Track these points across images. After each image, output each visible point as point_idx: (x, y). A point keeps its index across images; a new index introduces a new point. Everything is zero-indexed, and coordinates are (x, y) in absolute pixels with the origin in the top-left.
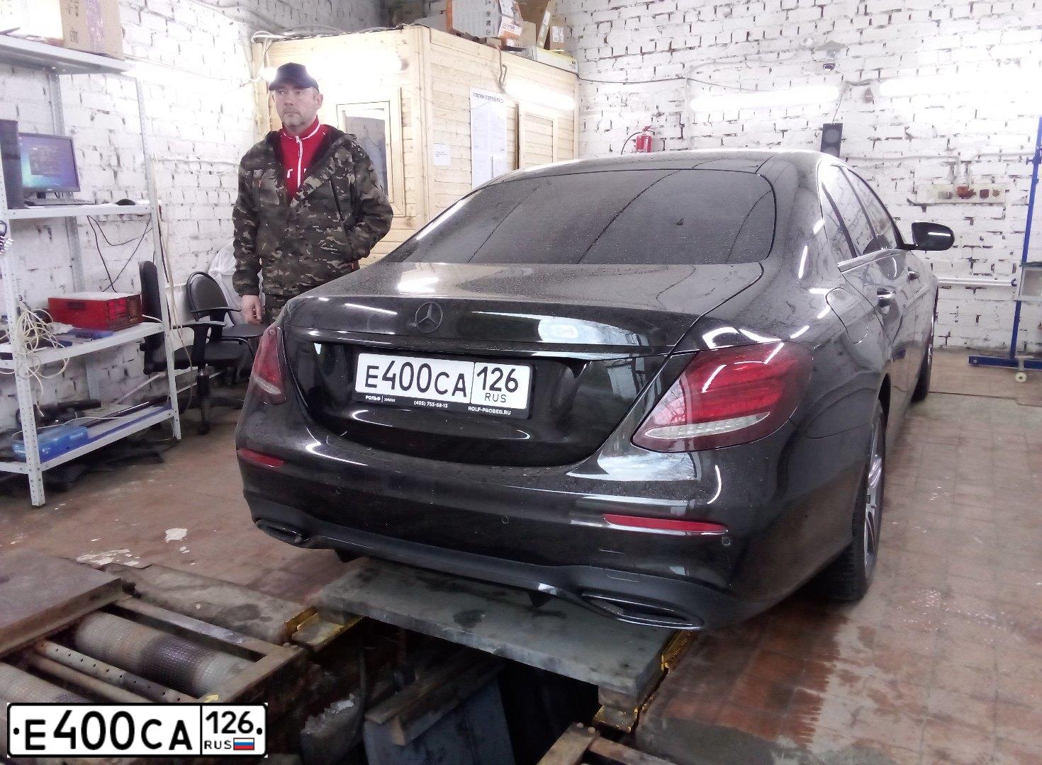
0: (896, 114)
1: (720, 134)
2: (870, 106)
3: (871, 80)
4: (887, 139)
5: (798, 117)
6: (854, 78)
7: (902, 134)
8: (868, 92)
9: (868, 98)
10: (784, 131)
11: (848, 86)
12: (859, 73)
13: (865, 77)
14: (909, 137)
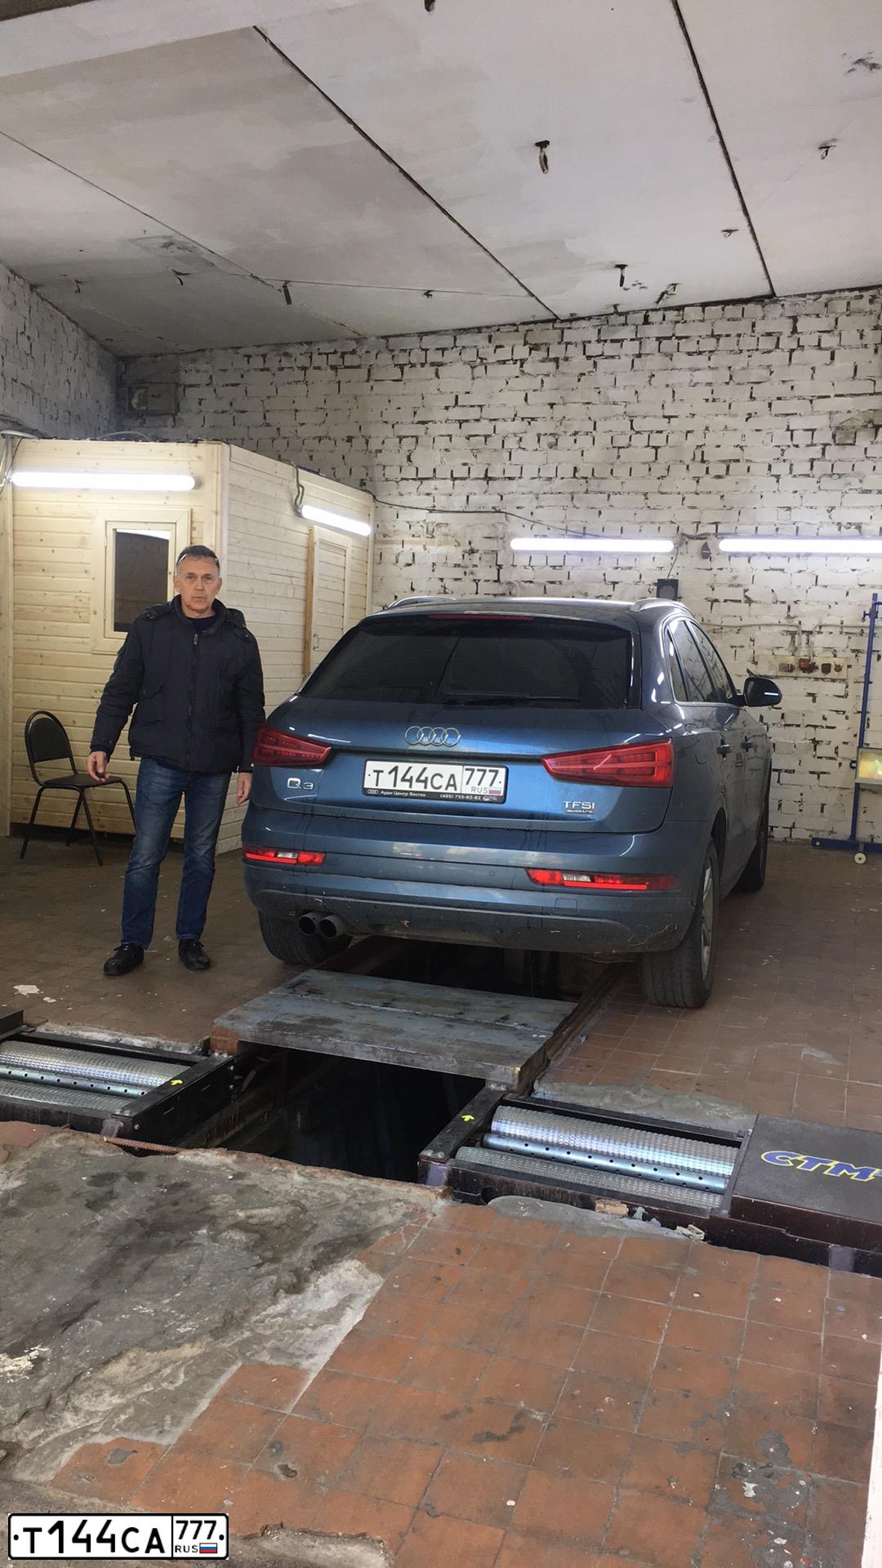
0: (734, 574)
1: (543, 581)
2: (706, 563)
3: (709, 534)
4: (725, 601)
5: (630, 568)
6: (690, 531)
7: (741, 597)
8: (705, 547)
9: (706, 554)
10: (614, 583)
11: (682, 539)
12: (695, 525)
13: (701, 531)
14: (749, 601)
